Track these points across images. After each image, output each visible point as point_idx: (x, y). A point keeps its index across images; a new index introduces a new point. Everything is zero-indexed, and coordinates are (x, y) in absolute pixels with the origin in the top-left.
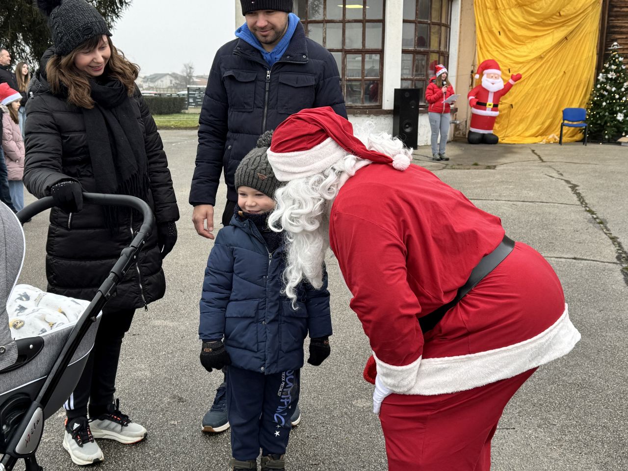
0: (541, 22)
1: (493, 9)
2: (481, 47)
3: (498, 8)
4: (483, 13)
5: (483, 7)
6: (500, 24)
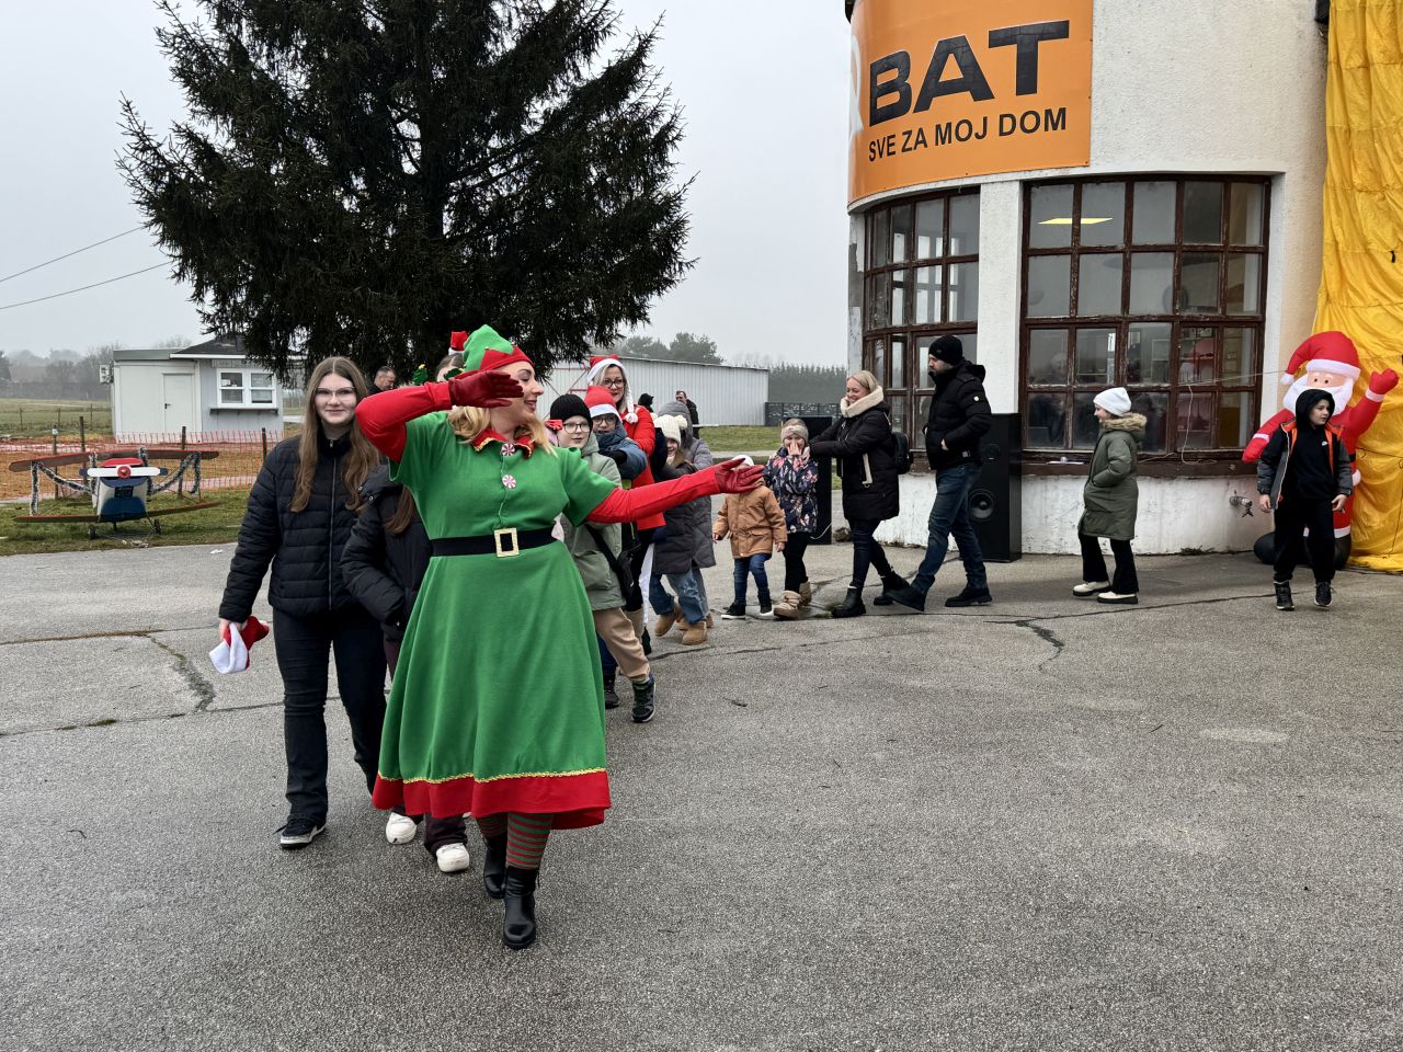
1: (1374, 193)
2: (1331, 295)
3: (1383, 189)
4: (1348, 202)
5: (1348, 188)
6: (1394, 230)
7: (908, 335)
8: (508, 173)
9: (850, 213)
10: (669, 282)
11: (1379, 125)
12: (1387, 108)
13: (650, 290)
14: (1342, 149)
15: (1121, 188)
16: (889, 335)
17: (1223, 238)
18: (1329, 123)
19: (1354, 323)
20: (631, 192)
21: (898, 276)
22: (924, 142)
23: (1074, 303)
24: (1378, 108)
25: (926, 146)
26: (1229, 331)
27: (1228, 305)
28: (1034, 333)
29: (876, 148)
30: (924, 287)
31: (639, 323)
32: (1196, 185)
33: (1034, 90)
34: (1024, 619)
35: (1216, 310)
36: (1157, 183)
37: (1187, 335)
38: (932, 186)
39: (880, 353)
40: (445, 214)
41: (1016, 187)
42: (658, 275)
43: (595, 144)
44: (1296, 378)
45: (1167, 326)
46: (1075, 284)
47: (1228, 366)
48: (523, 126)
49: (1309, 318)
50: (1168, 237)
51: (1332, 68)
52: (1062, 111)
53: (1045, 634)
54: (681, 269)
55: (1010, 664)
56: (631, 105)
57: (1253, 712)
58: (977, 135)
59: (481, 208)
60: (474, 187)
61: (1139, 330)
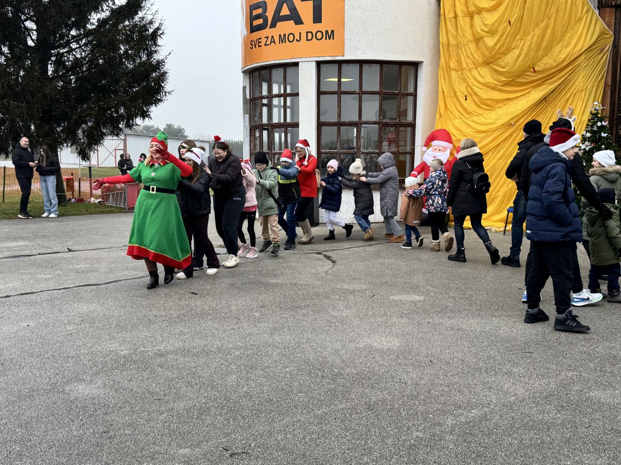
0: (512, 80)
1: (459, 71)
2: (441, 114)
3: (462, 69)
4: (448, 76)
5: (448, 69)
6: (466, 87)
7: (270, 127)
8: (80, 47)
9: (242, 72)
10: (160, 100)
11: (460, 42)
12: (464, 35)
13: (151, 104)
14: (446, 52)
15: (357, 66)
16: (262, 127)
17: (399, 89)
18: (441, 41)
19: (450, 125)
20: (141, 58)
21: (265, 101)
22: (274, 42)
23: (339, 116)
24: (460, 35)
25: (275, 44)
26: (402, 129)
27: (401, 118)
28: (323, 128)
29: (253, 43)
30: (276, 106)
31: (147, 119)
32: (388, 66)
33: (320, 22)
34: (320, 251)
35: (395, 119)
36: (372, 65)
37: (385, 130)
38: (278, 62)
39: (257, 134)
40: (49, 66)
41: (314, 64)
42: (155, 97)
43: (123, 35)
44: (428, 148)
45: (377, 126)
46: (339, 107)
47: (402, 143)
48: (87, 25)
49: (433, 123)
50: (377, 88)
51: (442, 17)
52: (333, 31)
53: (328, 258)
54: (165, 95)
55: (313, 271)
56: (140, 18)
57: (411, 288)
58: (297, 40)
59: (67, 63)
60: (63, 53)
61: (366, 127)
